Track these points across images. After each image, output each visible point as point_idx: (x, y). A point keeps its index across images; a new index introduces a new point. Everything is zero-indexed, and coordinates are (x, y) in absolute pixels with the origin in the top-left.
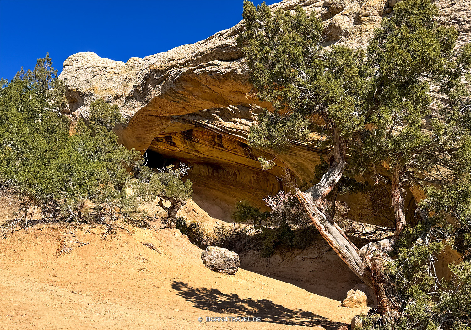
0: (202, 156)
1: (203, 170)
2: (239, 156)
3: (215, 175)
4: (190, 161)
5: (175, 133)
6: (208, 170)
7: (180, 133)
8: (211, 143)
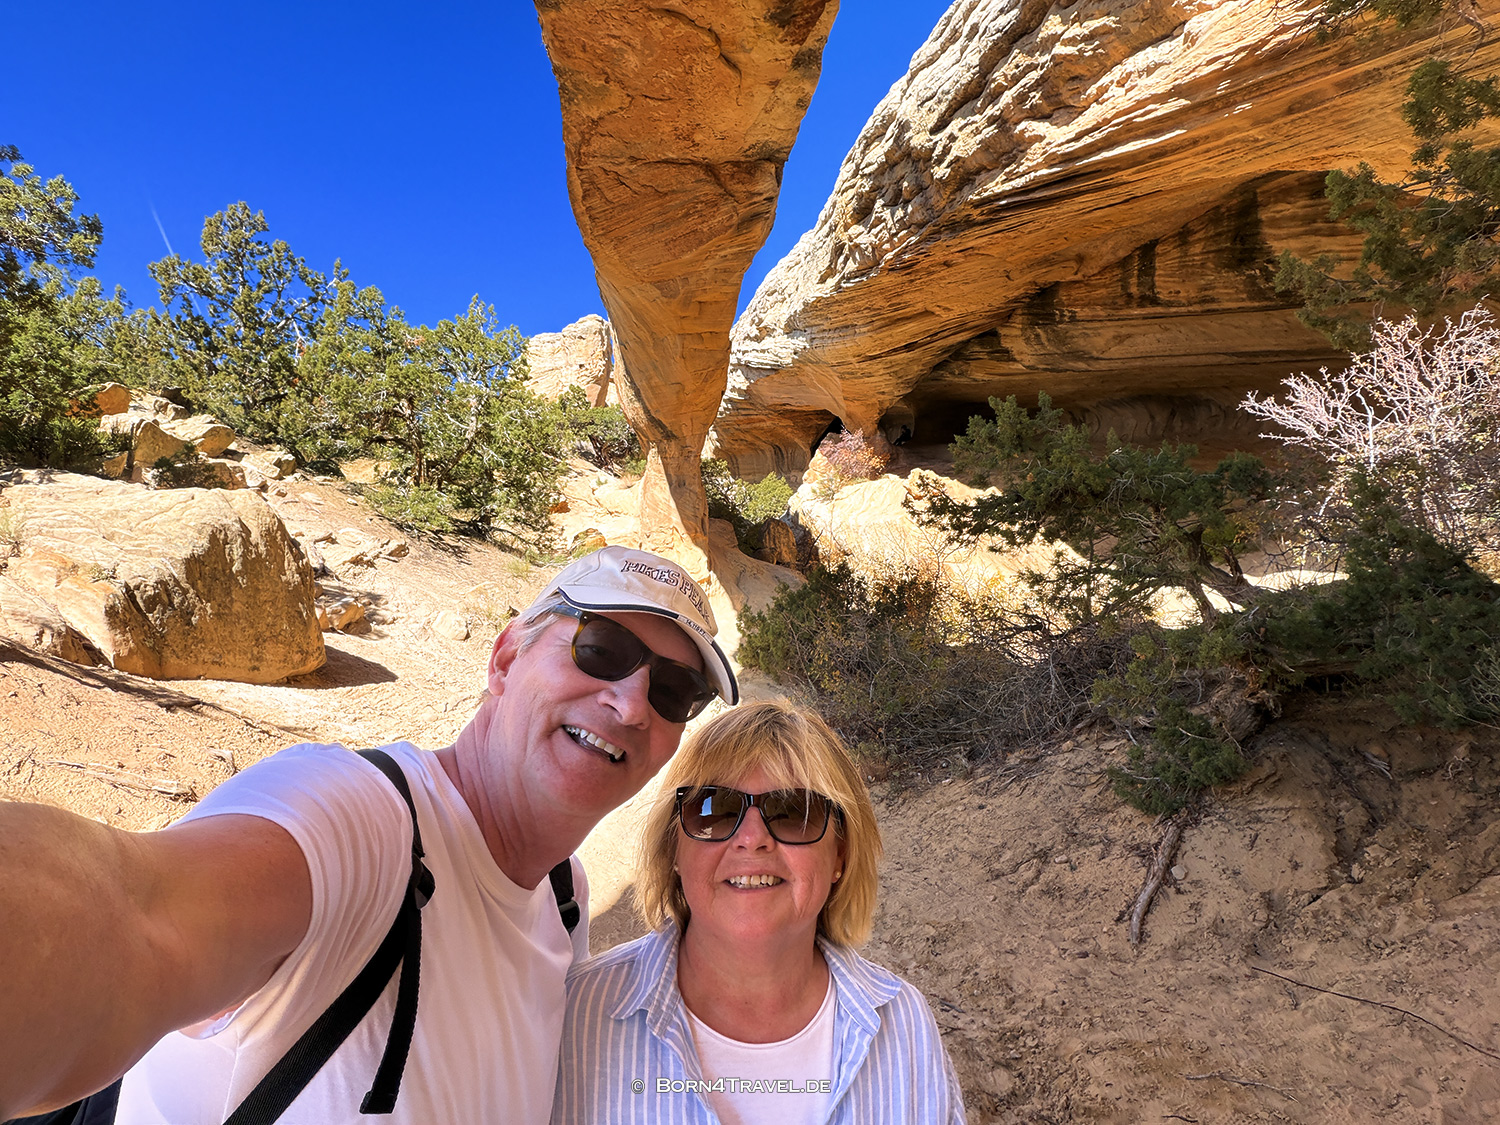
0: (1103, 365)
1: (1132, 422)
2: (1226, 319)
3: (1178, 429)
4: (1085, 404)
5: (1005, 316)
6: (1152, 418)
7: (1019, 312)
8: (1114, 306)
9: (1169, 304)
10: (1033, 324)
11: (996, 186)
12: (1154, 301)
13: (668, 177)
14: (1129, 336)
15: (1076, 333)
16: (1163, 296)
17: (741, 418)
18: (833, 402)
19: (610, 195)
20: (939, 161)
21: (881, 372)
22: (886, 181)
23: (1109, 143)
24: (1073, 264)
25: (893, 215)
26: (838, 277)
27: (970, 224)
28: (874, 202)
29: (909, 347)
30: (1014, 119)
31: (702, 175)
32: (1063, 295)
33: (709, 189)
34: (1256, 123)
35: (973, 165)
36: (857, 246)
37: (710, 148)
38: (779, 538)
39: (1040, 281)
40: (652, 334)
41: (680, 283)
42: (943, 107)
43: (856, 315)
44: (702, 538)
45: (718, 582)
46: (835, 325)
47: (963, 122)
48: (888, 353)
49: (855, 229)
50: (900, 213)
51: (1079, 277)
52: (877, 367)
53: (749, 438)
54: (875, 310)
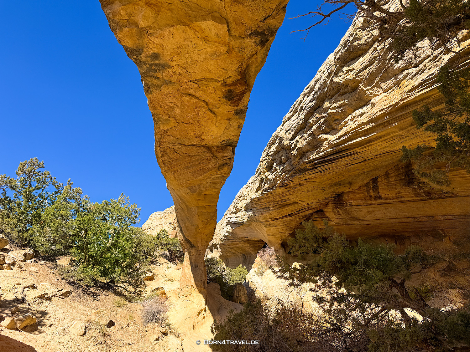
2: (408, 204)
5: (325, 204)
7: (331, 203)
8: (365, 200)
9: (386, 199)
10: (336, 207)
11: (314, 156)
12: (380, 198)
13: (193, 150)
14: (373, 211)
15: (353, 210)
16: (383, 196)
17: (230, 243)
18: (263, 236)
19: (171, 156)
20: (293, 150)
21: (280, 224)
22: (277, 157)
23: (350, 139)
24: (348, 185)
25: (279, 168)
26: (262, 190)
27: (306, 170)
28: (273, 164)
29: (290, 215)
30: (317, 134)
31: (205, 150)
32: (346, 197)
33: (208, 155)
34: (401, 130)
35: (305, 150)
36: (268, 179)
37: (208, 141)
38: (240, 292)
39: (337, 191)
40: (187, 206)
41: (197, 188)
42: (294, 132)
43: (270, 203)
44: (203, 290)
45: (209, 312)
46: (262, 207)
47: (300, 136)
48: (283, 217)
49: (267, 173)
50: (282, 167)
51: (351, 190)
52: (278, 222)
53: (233, 251)
54: (276, 201)
